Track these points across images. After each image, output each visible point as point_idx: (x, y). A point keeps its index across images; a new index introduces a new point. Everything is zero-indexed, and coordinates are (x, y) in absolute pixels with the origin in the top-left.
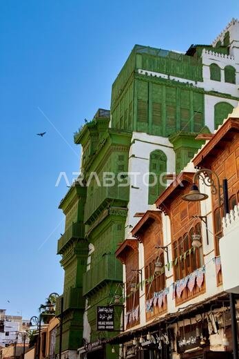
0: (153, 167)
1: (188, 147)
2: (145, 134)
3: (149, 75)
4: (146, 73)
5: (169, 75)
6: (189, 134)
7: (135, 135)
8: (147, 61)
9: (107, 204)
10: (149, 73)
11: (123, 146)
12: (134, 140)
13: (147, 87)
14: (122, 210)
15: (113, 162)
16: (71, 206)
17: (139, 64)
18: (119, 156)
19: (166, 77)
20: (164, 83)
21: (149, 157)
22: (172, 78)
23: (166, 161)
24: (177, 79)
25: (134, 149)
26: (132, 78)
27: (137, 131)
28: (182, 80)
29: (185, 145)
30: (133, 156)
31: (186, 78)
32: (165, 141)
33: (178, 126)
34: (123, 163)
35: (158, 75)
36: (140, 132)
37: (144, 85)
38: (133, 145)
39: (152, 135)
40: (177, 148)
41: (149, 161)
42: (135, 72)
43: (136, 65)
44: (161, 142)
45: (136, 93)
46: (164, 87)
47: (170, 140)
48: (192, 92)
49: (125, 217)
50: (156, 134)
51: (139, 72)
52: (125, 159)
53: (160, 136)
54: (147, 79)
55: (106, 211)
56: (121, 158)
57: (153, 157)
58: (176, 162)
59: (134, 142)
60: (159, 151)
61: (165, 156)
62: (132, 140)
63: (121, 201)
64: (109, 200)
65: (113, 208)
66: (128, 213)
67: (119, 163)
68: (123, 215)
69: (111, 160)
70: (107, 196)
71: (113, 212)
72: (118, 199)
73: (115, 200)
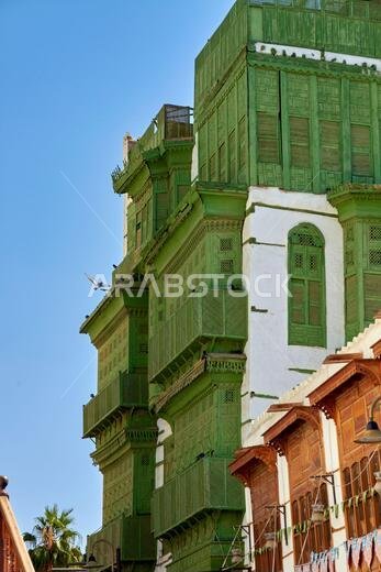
0: (295, 262)
1: (370, 218)
2: (275, 190)
3: (279, 53)
4: (273, 51)
5: (323, 51)
6: (370, 190)
7: (255, 194)
8: (274, 21)
9: (199, 348)
10: (280, 49)
11: (228, 218)
12: (253, 204)
13: (276, 83)
14: (233, 359)
15: (208, 254)
16: (109, 330)
17: (257, 31)
18: (222, 241)
19: (317, 55)
20: (312, 70)
21: (286, 242)
22: (329, 56)
23: (322, 247)
24: (340, 58)
25: (252, 225)
26: (242, 64)
27: (258, 185)
28: (352, 60)
29: (365, 214)
30: (252, 241)
31: (361, 54)
32: (319, 202)
33: (347, 166)
34: (230, 255)
35: (299, 52)
36: (266, 185)
37: (269, 79)
38: (251, 214)
39: (291, 190)
40: (343, 218)
41: (285, 251)
42: (248, 51)
43: (249, 33)
44: (310, 206)
45: (252, 99)
46: (314, 78)
47: (329, 201)
48: (374, 85)
49: (241, 374)
50: (300, 190)
51: (258, 49)
52: (235, 248)
53: (309, 191)
54: (275, 66)
55: (198, 364)
56: (226, 245)
57: (295, 240)
58: (345, 247)
59: (252, 210)
60: (306, 225)
61: (320, 237)
62: (248, 205)
63: (228, 339)
64: (206, 340)
65: (215, 356)
66: (247, 366)
67: (223, 257)
68: (236, 370)
69: (203, 249)
70: (200, 331)
71: (215, 366)
72: (224, 335)
73: (218, 340)
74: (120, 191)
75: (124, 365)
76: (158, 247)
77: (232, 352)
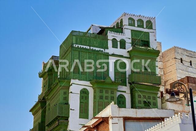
0: (81, 98)
1: (100, 88)
2: (77, 80)
3: (79, 47)
4: (78, 46)
5: (90, 47)
6: (100, 81)
7: (72, 81)
8: (78, 39)
9: (57, 118)
10: (79, 46)
11: (66, 87)
12: (72, 84)
13: (78, 54)
14: (65, 121)
15: (60, 95)
16: (37, 112)
17: (74, 41)
18: (64, 92)
19: (89, 48)
20: (87, 51)
21: (79, 93)
22: (91, 48)
23: (88, 94)
24: (94, 48)
25: (72, 89)
26: (70, 49)
27: (73, 79)
28: (97, 49)
29: (99, 87)
30: (71, 92)
31: (99, 48)
32: (88, 83)
33: (95, 75)
34: (66, 96)
35: (84, 47)
36: (75, 79)
37: (77, 53)
38: (71, 86)
39: (81, 80)
40: (94, 87)
41: (79, 95)
42: (72, 46)
43: (72, 42)
44: (86, 84)
45: (72, 58)
46: (87, 53)
47: (90, 83)
48: (102, 55)
49: (67, 125)
50: (84, 80)
51: (74, 46)
52: (67, 94)
53: (86, 81)
54: (78, 50)
55: (57, 122)
56: (65, 93)
57: (82, 93)
58: (94, 95)
59: (71, 85)
60: (84, 89)
61: (88, 92)
62: (71, 84)
63: (65, 117)
64: (59, 117)
65: (61, 121)
66: (69, 124)
67: (64, 96)
68: (66, 124)
69: (59, 94)
70: (58, 114)
71: (61, 123)
72: (63, 116)
73: (62, 117)
74: (40, 77)
75: (40, 121)
76: (49, 92)
77: (66, 120)
